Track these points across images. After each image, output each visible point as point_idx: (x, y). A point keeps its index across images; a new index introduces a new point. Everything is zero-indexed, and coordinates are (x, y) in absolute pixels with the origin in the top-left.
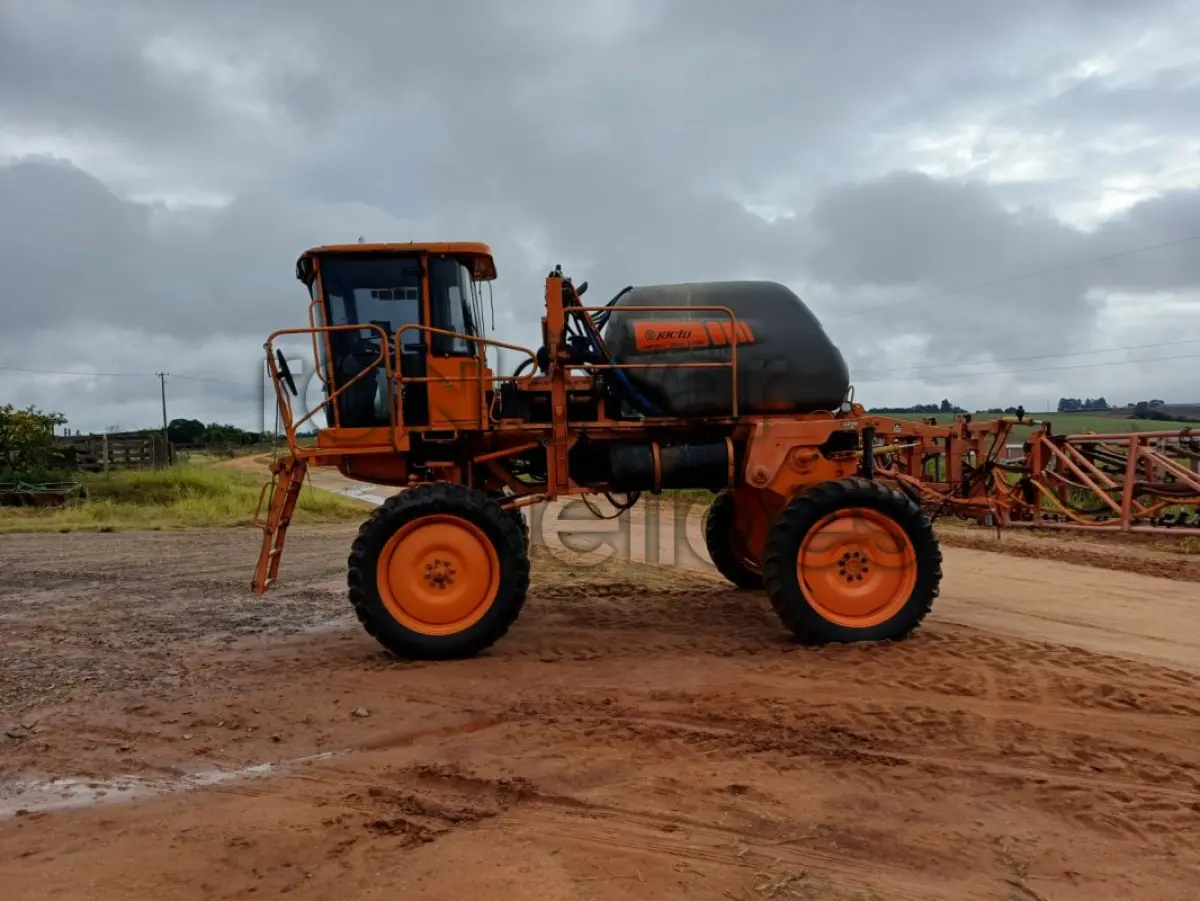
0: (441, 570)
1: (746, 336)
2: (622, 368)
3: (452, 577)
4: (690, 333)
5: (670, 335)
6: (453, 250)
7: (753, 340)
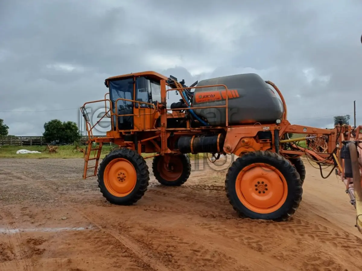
0: (121, 176)
1: (236, 95)
2: (192, 109)
3: (125, 178)
4: (215, 95)
5: (207, 96)
6: (142, 74)
7: (238, 96)
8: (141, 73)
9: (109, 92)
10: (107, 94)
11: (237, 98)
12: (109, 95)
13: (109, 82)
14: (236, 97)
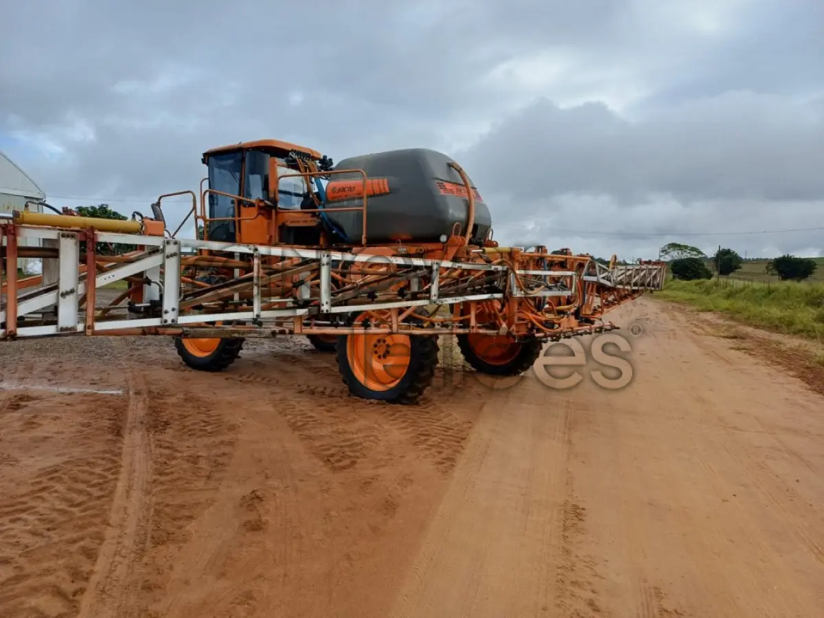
1: (384, 189)
4: (354, 188)
5: (344, 189)
6: (254, 145)
7: (388, 191)
8: (252, 143)
9: (208, 177)
10: (204, 180)
11: (386, 194)
12: (207, 181)
13: (208, 157)
14: (379, 193)
